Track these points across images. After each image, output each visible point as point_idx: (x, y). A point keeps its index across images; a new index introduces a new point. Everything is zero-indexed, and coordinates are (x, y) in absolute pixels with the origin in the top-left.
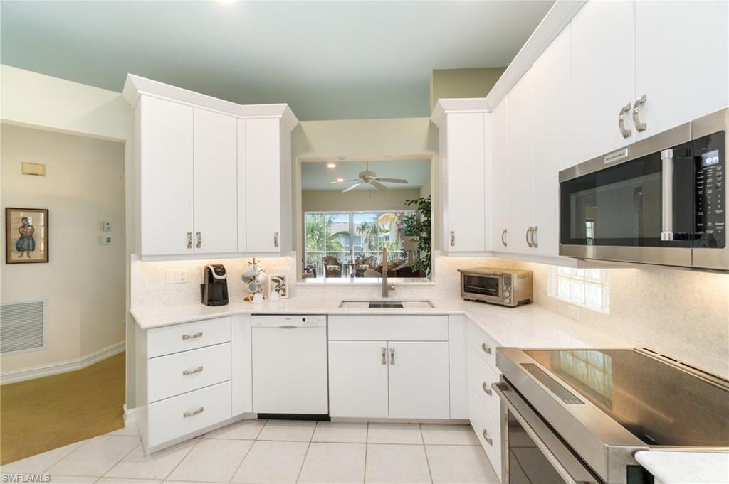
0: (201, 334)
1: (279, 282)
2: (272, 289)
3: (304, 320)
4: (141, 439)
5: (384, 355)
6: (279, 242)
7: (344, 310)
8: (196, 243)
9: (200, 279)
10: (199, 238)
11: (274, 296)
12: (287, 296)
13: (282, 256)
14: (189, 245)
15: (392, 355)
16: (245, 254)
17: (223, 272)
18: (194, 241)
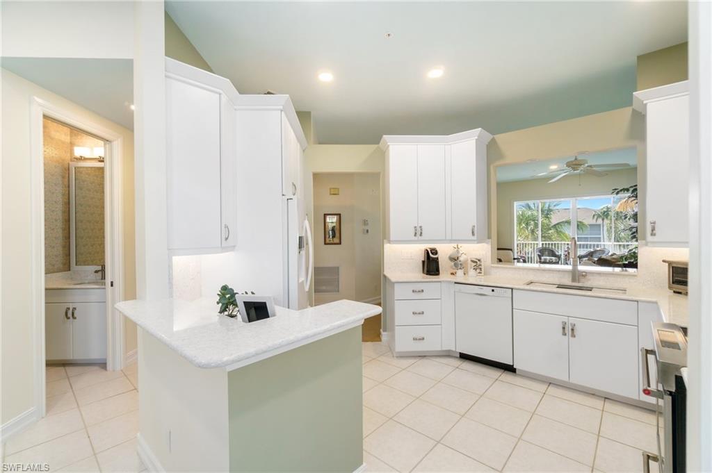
0: (423, 291)
1: (477, 262)
2: (471, 268)
3: (493, 291)
4: (391, 348)
5: (564, 328)
6: (475, 232)
7: (531, 287)
8: (419, 233)
9: (422, 257)
10: (421, 230)
11: (472, 272)
12: (482, 274)
13: (478, 243)
14: (415, 234)
15: (572, 330)
16: (451, 241)
17: (436, 253)
18: (418, 232)
